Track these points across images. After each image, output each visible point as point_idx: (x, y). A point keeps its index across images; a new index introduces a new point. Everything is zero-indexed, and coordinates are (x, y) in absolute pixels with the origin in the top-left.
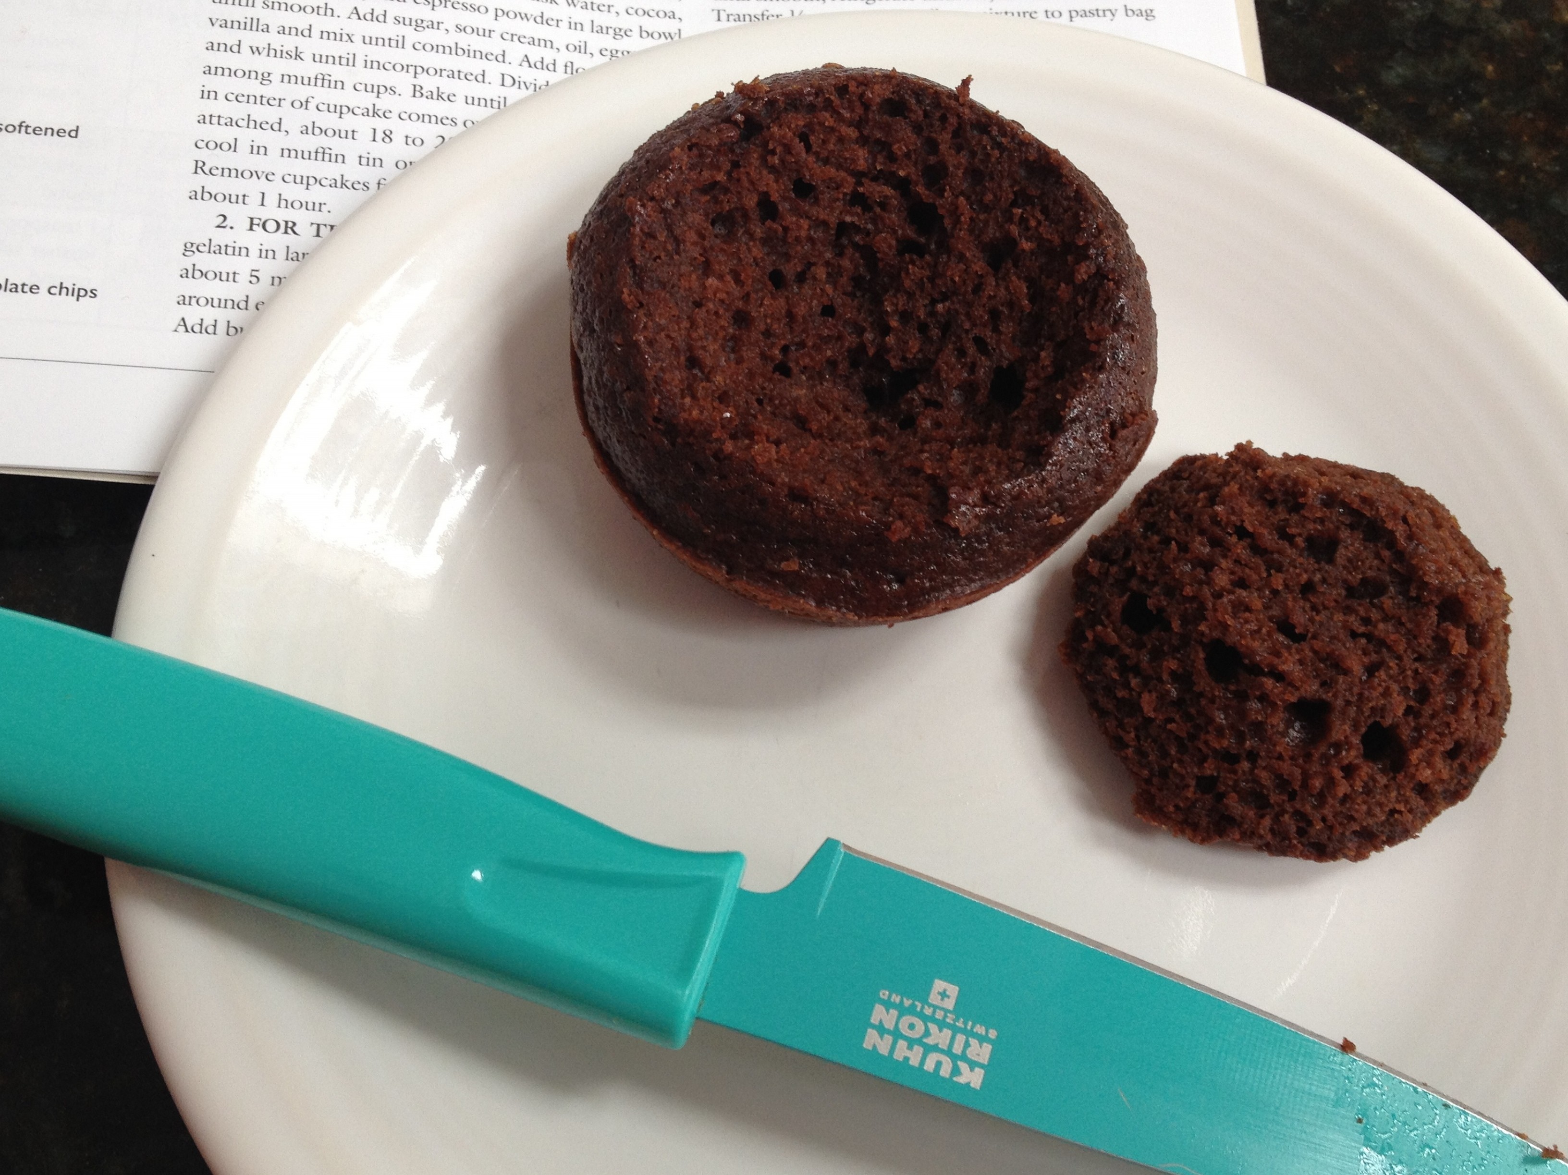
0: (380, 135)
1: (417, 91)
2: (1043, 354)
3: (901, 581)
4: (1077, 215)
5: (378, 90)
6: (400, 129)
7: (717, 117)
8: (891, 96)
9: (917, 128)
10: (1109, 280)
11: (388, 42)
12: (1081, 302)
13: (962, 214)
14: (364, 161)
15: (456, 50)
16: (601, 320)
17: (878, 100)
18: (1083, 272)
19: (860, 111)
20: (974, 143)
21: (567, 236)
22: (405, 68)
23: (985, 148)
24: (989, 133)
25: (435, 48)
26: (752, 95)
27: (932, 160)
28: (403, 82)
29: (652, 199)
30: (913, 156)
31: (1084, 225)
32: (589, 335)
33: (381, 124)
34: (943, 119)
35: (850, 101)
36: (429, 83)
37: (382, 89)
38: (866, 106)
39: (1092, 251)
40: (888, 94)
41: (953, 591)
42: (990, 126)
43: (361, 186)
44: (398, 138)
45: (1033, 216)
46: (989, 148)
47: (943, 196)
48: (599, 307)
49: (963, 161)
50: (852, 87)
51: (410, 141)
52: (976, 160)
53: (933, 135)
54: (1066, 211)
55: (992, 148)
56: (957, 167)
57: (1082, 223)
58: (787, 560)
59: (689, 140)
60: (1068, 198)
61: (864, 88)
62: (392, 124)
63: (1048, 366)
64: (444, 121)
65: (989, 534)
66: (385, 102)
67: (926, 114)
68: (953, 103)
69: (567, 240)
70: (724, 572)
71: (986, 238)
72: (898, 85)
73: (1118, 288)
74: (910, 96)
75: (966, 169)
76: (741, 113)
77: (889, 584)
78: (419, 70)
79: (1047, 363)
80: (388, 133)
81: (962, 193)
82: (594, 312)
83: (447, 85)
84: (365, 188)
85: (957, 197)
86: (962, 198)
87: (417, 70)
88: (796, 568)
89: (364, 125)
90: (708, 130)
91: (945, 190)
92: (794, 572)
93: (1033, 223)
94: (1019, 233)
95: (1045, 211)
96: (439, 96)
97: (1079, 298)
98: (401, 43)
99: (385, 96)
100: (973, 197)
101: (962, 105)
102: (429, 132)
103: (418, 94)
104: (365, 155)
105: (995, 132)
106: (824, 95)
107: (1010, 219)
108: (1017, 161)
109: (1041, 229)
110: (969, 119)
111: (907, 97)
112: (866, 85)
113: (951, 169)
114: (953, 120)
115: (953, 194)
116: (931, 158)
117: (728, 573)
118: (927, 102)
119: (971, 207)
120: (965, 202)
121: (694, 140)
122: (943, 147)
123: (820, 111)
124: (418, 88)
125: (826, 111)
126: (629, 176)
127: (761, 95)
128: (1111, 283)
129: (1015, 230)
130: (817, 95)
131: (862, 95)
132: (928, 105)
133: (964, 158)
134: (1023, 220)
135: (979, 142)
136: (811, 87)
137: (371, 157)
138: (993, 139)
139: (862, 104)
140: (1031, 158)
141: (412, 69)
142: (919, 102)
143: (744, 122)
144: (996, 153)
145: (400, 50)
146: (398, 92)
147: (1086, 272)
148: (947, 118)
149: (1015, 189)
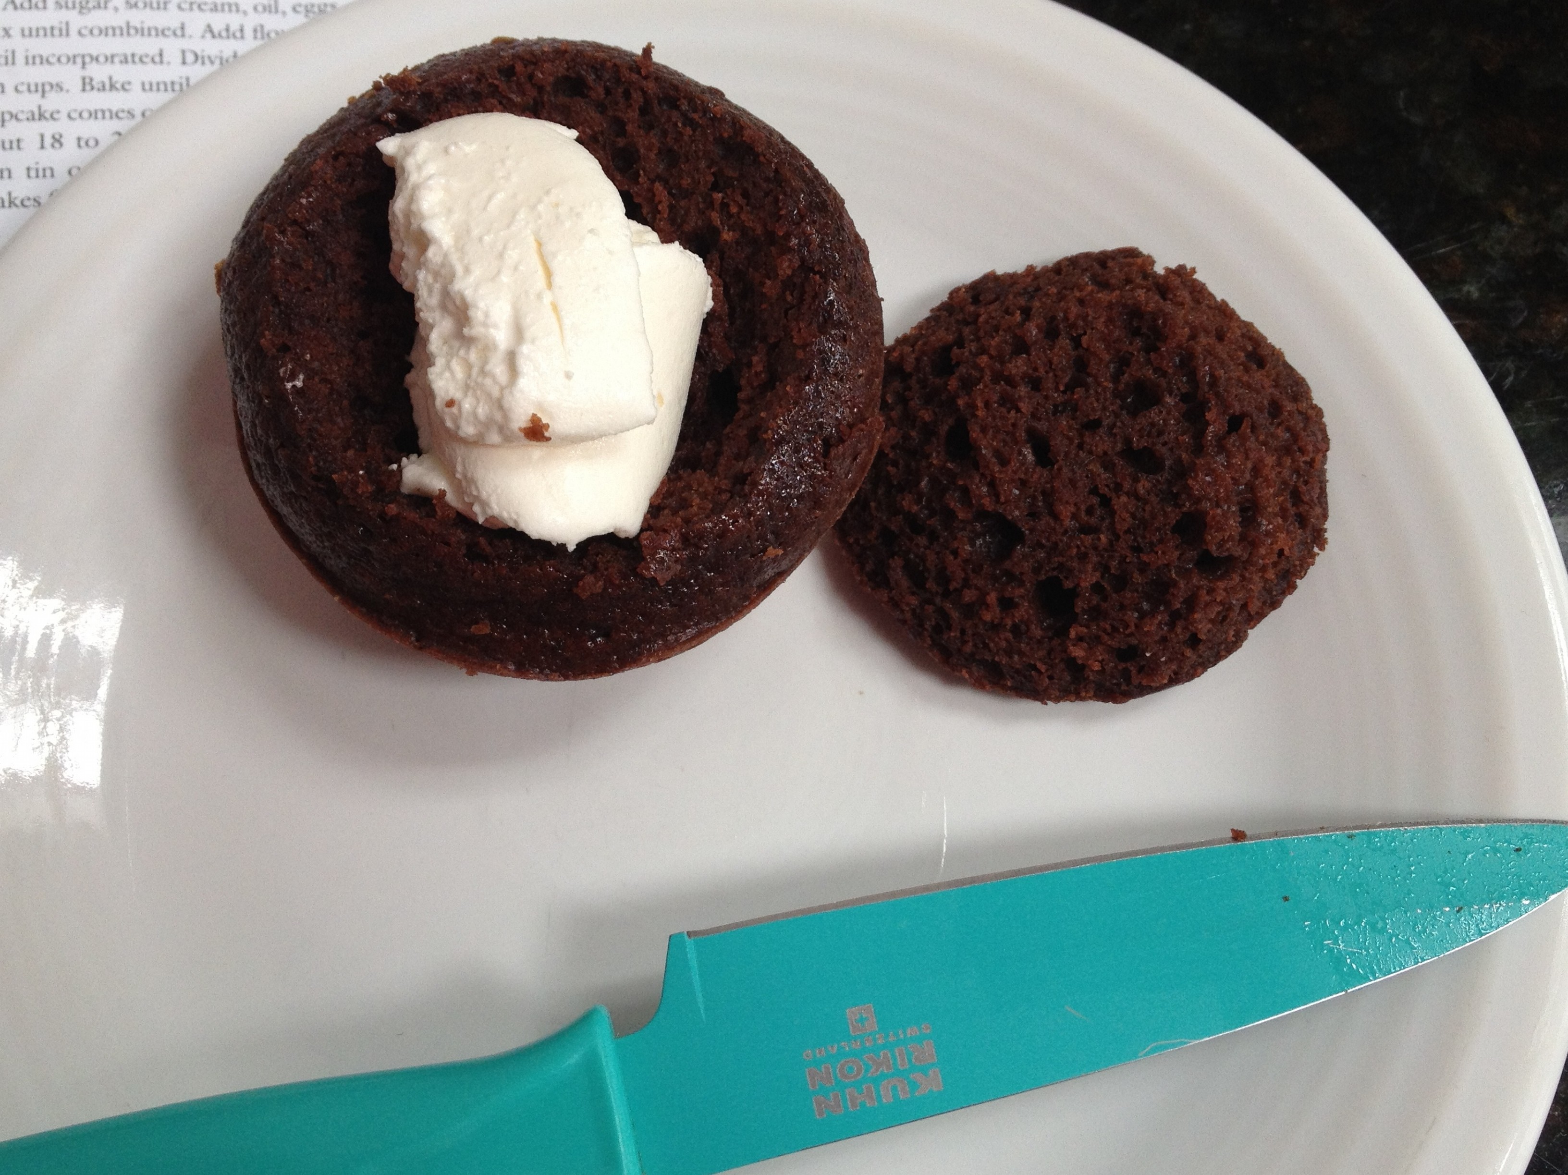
0: (48, 141)
1: (87, 84)
2: (755, 359)
3: (607, 635)
4: (777, 200)
5: (41, 89)
6: (71, 131)
7: (366, 118)
8: (566, 73)
9: (601, 107)
10: (815, 273)
11: (50, 32)
12: (789, 298)
13: (660, 202)
14: (33, 173)
15: (127, 30)
16: (248, 367)
17: (551, 79)
18: (786, 267)
19: (533, 93)
20: (663, 120)
21: (213, 266)
22: (72, 59)
23: (676, 125)
24: (677, 108)
25: (104, 32)
26: (402, 89)
27: (621, 142)
28: (70, 76)
29: (295, 222)
30: (600, 138)
31: (783, 212)
32: (240, 383)
33: (49, 128)
34: (627, 95)
35: (519, 84)
36: (99, 73)
37: (47, 88)
38: (541, 89)
39: (794, 241)
40: (562, 72)
41: (666, 641)
42: (679, 99)
43: (32, 202)
44: (70, 142)
45: (735, 201)
46: (680, 125)
47: (637, 183)
48: (245, 351)
49: (654, 141)
50: (519, 67)
51: (83, 143)
52: (668, 139)
53: (620, 114)
54: (767, 194)
55: (684, 125)
56: (649, 149)
57: (781, 209)
58: (477, 623)
59: (334, 148)
60: (767, 180)
61: (533, 67)
62: (62, 126)
63: (761, 372)
64: (121, 115)
65: (697, 576)
66: (52, 102)
67: (608, 92)
68: (635, 77)
69: (214, 271)
70: (413, 639)
71: (687, 228)
72: (573, 60)
73: (826, 282)
74: (587, 71)
75: (660, 152)
76: (392, 111)
77: (593, 639)
78: (87, 59)
79: (759, 368)
80: (57, 137)
81: (659, 178)
82: (240, 357)
83: (120, 72)
84: (36, 204)
85: (653, 182)
86: (657, 184)
87: (83, 60)
88: (487, 631)
89: (29, 132)
90: (355, 134)
91: (639, 175)
92: (486, 635)
93: (734, 210)
94: (721, 221)
95: (745, 195)
96: (112, 87)
97: (788, 293)
98: (64, 31)
99: (52, 96)
100: (671, 181)
101: (646, 78)
102: (103, 130)
103: (88, 87)
104: (33, 166)
105: (685, 107)
106: (487, 80)
107: (711, 204)
108: (711, 139)
109: (743, 217)
110: (654, 94)
111: (583, 73)
112: (535, 64)
113: (642, 151)
114: (636, 96)
115: (649, 179)
116: (619, 139)
117: (417, 640)
118: (607, 76)
119: (670, 193)
120: (661, 188)
121: (338, 149)
122: (629, 128)
123: (487, 97)
124: (87, 81)
125: (493, 97)
126: (272, 195)
127: (412, 89)
128: (818, 277)
129: (716, 218)
130: (479, 80)
131: (531, 77)
132: (609, 80)
133: (654, 139)
134: (724, 206)
135: (669, 119)
136: (471, 72)
137: (40, 167)
138: (684, 115)
139: (533, 85)
140: (726, 135)
141: (79, 60)
142: (599, 78)
143: (397, 121)
144: (689, 131)
145: (64, 39)
146: (65, 87)
147: (789, 267)
148: (630, 94)
149: (712, 170)
